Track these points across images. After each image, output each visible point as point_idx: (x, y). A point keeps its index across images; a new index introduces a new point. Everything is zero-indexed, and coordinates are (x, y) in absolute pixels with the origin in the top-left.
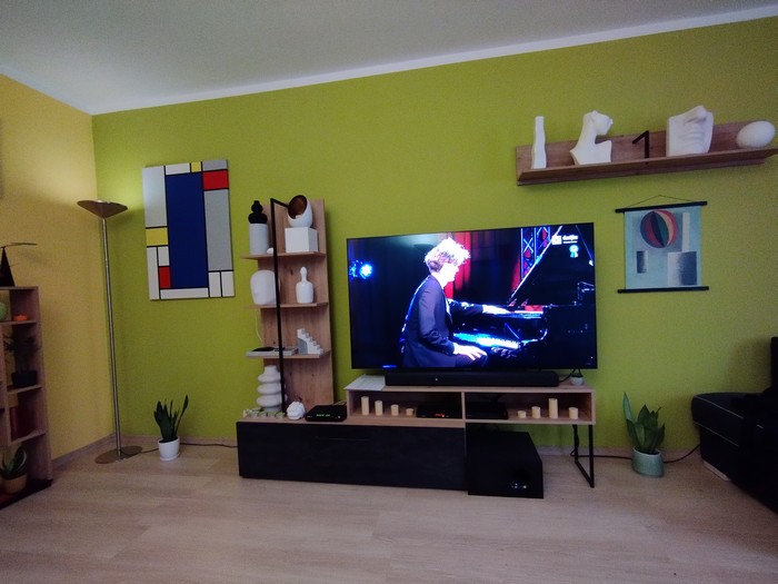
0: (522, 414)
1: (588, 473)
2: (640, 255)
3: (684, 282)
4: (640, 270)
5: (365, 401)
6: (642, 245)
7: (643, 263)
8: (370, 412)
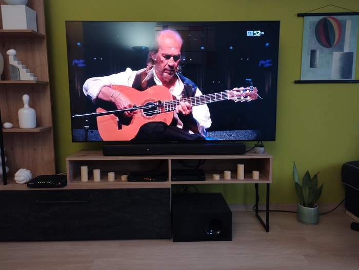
0: (217, 177)
1: (265, 222)
2: (313, 53)
3: (343, 76)
4: (312, 65)
5: (84, 170)
6: (315, 45)
7: (315, 60)
8: (89, 179)
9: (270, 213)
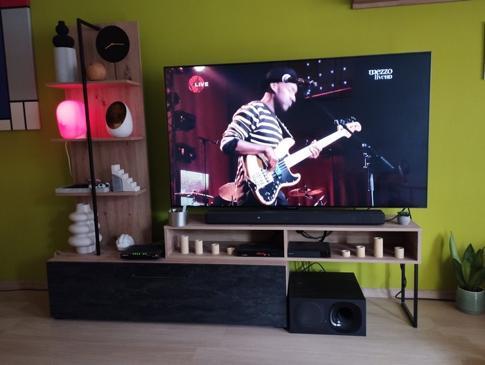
0: (347, 253)
8: (190, 251)
9: (419, 301)
